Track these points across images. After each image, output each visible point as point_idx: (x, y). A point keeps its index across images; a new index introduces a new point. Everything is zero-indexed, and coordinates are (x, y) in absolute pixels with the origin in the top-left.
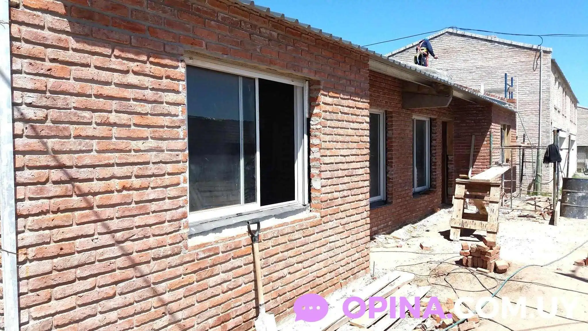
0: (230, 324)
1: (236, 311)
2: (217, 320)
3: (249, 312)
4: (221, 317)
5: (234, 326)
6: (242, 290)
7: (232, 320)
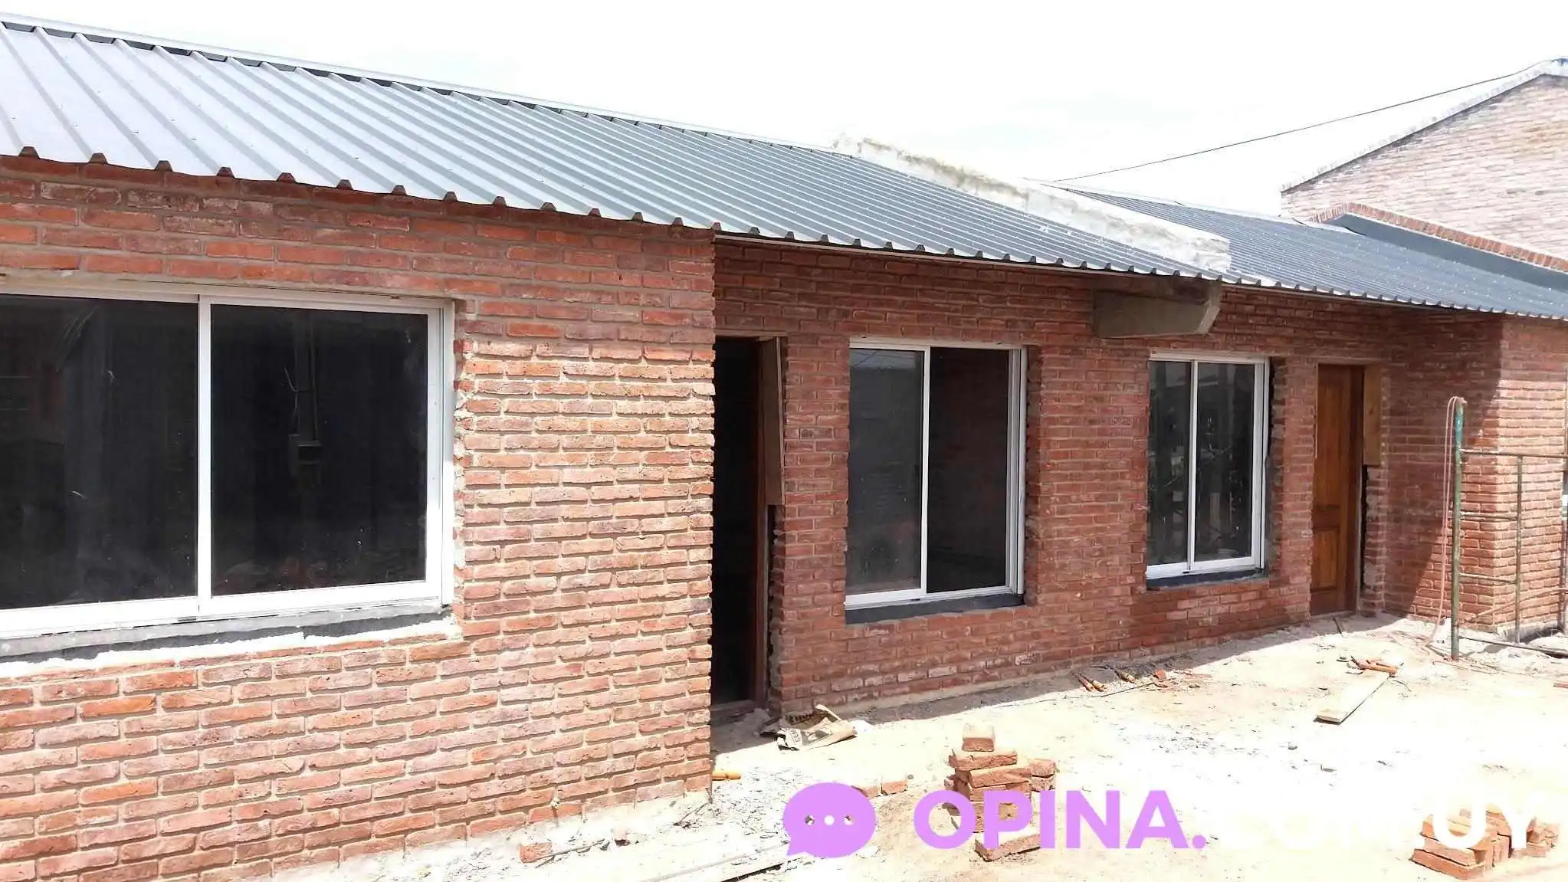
0: (72, 861)
1: (95, 834)
2: (22, 848)
3: (142, 843)
4: (35, 841)
5: (84, 866)
6: (115, 789)
7: (79, 852)
